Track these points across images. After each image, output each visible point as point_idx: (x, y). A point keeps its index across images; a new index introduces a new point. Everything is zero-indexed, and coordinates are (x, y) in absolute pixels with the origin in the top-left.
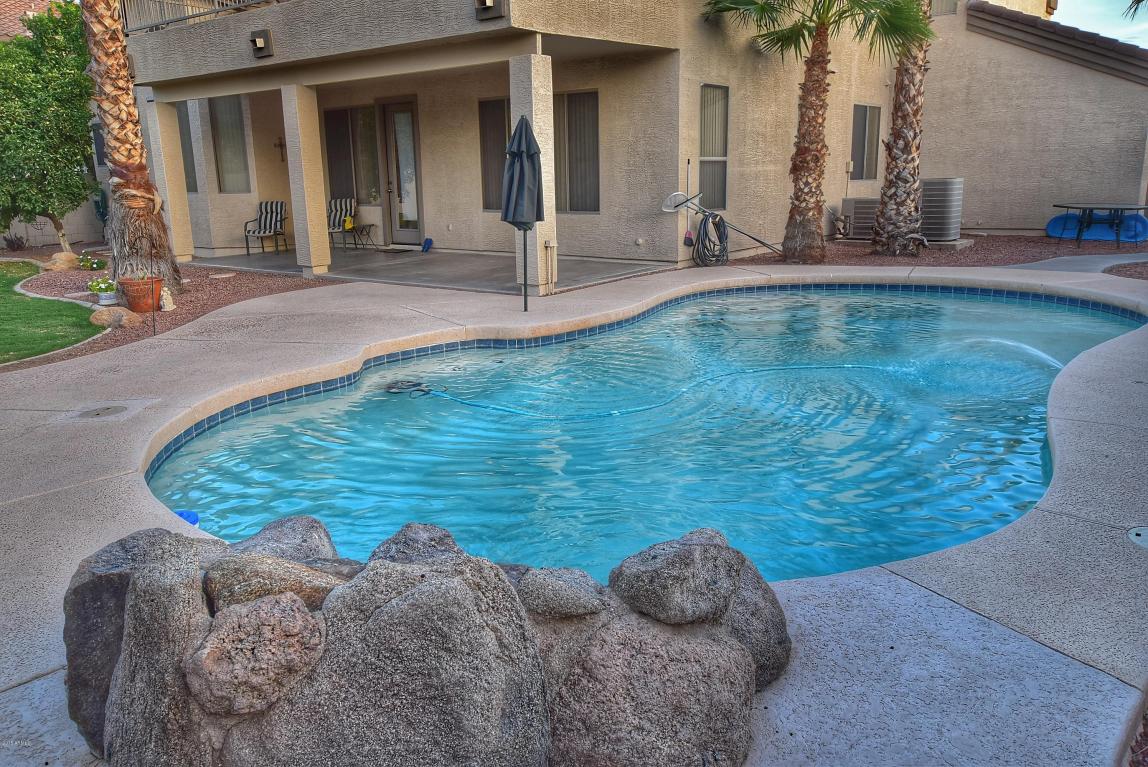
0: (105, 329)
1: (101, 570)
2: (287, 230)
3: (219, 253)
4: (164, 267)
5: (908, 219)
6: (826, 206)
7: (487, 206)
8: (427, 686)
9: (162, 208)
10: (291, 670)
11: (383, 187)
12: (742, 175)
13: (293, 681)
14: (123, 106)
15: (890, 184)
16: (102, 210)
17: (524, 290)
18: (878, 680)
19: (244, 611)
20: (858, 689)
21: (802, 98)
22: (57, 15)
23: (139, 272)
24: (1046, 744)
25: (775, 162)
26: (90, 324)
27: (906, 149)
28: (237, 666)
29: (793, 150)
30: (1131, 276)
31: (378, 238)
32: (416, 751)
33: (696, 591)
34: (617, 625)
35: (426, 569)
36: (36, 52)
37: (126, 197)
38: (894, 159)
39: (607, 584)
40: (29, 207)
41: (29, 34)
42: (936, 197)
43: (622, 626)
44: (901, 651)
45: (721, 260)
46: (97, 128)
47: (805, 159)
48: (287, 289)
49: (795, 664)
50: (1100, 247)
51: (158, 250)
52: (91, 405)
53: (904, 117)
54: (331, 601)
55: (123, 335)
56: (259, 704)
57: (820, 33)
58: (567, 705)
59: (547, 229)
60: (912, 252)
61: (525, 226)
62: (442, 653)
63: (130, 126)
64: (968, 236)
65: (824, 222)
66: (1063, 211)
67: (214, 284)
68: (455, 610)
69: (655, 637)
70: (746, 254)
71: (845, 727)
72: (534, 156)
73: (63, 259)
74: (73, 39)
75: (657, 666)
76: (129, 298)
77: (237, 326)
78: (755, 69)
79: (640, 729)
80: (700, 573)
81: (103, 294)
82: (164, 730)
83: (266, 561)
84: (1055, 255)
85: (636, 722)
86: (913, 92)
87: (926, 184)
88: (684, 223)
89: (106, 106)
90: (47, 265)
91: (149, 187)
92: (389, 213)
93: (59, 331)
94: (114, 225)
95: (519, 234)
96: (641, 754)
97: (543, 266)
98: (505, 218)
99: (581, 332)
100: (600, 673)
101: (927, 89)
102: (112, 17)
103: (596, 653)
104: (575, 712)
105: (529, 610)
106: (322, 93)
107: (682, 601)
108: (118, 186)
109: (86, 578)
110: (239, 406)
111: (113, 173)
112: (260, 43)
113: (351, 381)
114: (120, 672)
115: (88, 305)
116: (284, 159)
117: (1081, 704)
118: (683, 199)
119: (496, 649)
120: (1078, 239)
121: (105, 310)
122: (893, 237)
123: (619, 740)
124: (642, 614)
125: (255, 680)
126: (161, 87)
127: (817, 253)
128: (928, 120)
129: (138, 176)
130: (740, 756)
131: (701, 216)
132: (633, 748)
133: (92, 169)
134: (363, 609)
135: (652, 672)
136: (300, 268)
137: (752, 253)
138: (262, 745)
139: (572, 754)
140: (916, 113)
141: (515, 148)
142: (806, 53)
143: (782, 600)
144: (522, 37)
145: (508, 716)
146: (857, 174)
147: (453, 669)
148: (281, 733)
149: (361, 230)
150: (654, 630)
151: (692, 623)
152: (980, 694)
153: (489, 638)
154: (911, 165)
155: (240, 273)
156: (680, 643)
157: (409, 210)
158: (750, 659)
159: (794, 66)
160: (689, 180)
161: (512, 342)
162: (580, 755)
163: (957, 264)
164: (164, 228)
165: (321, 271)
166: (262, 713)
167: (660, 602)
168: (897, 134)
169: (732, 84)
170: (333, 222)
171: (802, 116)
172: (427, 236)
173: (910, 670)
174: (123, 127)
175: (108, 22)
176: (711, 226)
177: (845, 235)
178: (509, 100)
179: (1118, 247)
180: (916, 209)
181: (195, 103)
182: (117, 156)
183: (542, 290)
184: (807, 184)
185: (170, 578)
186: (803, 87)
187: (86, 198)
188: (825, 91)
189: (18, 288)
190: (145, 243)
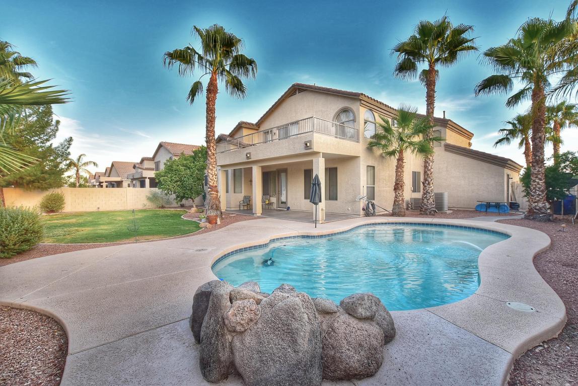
0: (202, 228)
1: (203, 290)
2: (251, 203)
3: (232, 209)
4: (219, 213)
5: (431, 204)
6: (405, 200)
7: (305, 198)
8: (288, 329)
9: (220, 197)
10: (251, 320)
11: (277, 193)
12: (379, 190)
13: (251, 324)
14: (213, 171)
15: (424, 194)
16: (204, 197)
17: (316, 222)
18: (424, 344)
19: (240, 302)
20: (418, 346)
21: (396, 169)
22: (200, 149)
23: (212, 213)
24: (479, 369)
25: (389, 187)
26: (199, 227)
27: (429, 184)
28: (238, 318)
29: (394, 184)
30: (504, 223)
31: (275, 206)
32: (284, 348)
33: (365, 309)
34: (342, 317)
35: (289, 295)
36: (194, 158)
37: (211, 194)
38: (425, 187)
39: (339, 305)
40: (187, 196)
41: (193, 154)
42: (439, 198)
43: (344, 317)
44: (431, 335)
45: (373, 215)
46: (206, 176)
47: (398, 186)
49: (397, 337)
50: (493, 214)
51: (218, 208)
52: (199, 248)
53: (428, 175)
54: (262, 303)
55: (207, 230)
56: (243, 329)
57: (401, 152)
58: (327, 340)
59: (322, 205)
60: (433, 214)
61: (316, 204)
62: (293, 319)
63: (214, 176)
64: (451, 210)
65: (405, 205)
66: (480, 203)
67: (230, 217)
68: (297, 307)
69: (353, 322)
70: (381, 213)
71: (413, 358)
72: (319, 185)
73: (194, 210)
74: (203, 155)
75: (354, 331)
76: (209, 220)
77: (236, 229)
78: (382, 162)
79: (349, 350)
80: (367, 303)
81: (203, 219)
82: (217, 334)
83: (245, 291)
84: (479, 216)
85: (347, 347)
86: (430, 168)
87: (436, 194)
88: (362, 204)
89: (210, 171)
90: (190, 211)
91: (217, 192)
92: (278, 199)
93: (191, 229)
94: (207, 201)
95: (314, 206)
96: (349, 358)
97: (321, 215)
98: (311, 202)
99: (332, 234)
100: (337, 331)
101: (435, 167)
102: (214, 150)
103: (336, 324)
104: (329, 342)
105: (317, 310)
106: (263, 167)
107: (361, 311)
108: (210, 191)
109: (199, 292)
110: (236, 251)
111: (209, 188)
112: (248, 155)
113: (266, 245)
114: (206, 318)
115: (199, 222)
116: (251, 184)
117: (491, 357)
118: (361, 197)
119: (307, 320)
120: (486, 211)
121: (203, 223)
122: (426, 209)
123: (342, 352)
124: (349, 314)
125: (242, 322)
126: (222, 166)
127: (403, 214)
128: (434, 176)
129: (215, 189)
130: (380, 363)
131: (367, 202)
132: (346, 355)
133: (203, 187)
134: (271, 305)
135: (352, 332)
136: (253, 214)
137: (383, 213)
138: (242, 342)
139: (328, 356)
140: (431, 174)
141: (314, 183)
142: (397, 157)
143: (393, 317)
144: (317, 153)
145: (310, 340)
146: (414, 191)
147: (295, 325)
148: (248, 339)
149: (271, 204)
150: (353, 319)
151: (364, 319)
152: (457, 351)
153: (306, 316)
154: (430, 189)
155: (238, 214)
156: (361, 325)
157: (283, 199)
158: (382, 332)
159: (394, 161)
160: (364, 192)
161: (312, 236)
162: (330, 356)
163: (447, 218)
164: (220, 202)
165: (259, 215)
166: (243, 332)
167: (355, 311)
168: (426, 180)
169: (376, 166)
170: (263, 201)
171: (397, 174)
172: (288, 206)
173: (434, 342)
175: (212, 151)
176: (370, 205)
177: (412, 209)
178: (312, 170)
179: (499, 214)
180: (433, 201)
181: (230, 170)
182: (210, 184)
183: (320, 222)
184: (399, 193)
185: (222, 292)
186: (397, 166)
187: (201, 194)
188: (403, 167)
189: (182, 217)
190: (215, 206)
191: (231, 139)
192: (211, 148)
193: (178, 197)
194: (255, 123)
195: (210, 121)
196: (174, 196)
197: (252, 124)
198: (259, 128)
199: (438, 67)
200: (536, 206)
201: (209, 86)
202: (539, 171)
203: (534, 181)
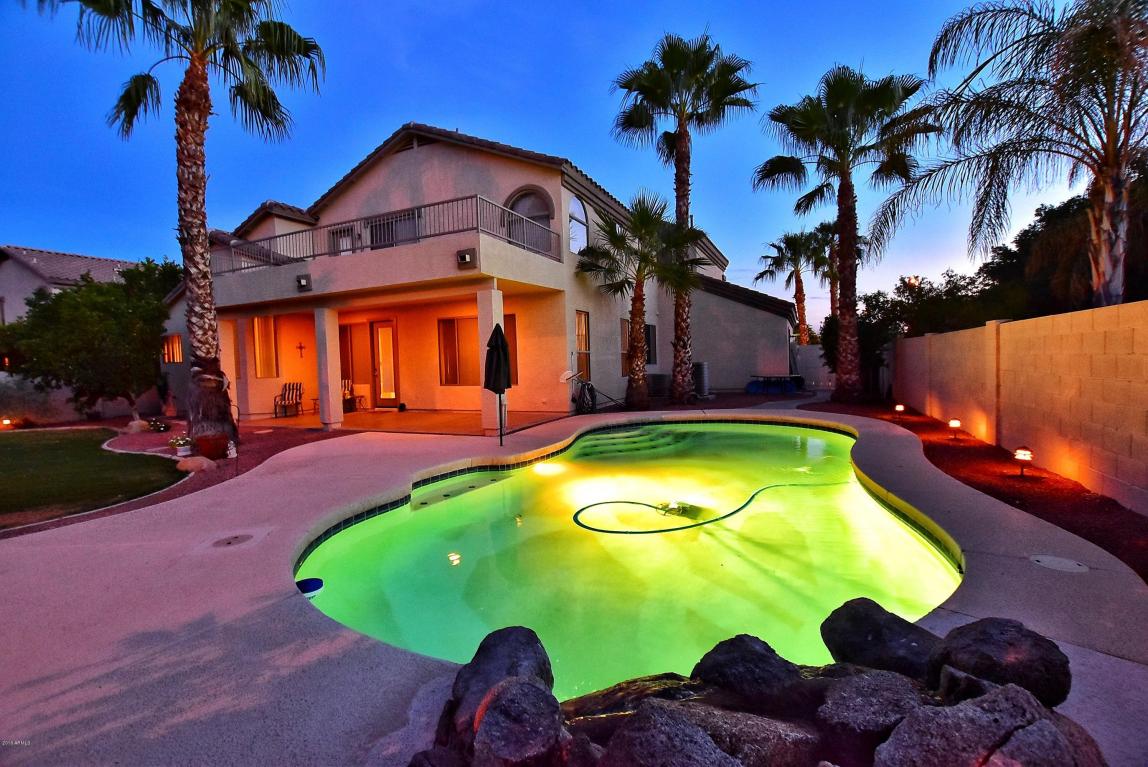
0: (188, 473)
4: (227, 428)
5: (688, 384)
9: (228, 387)
11: (371, 373)
12: (597, 361)
14: (206, 320)
15: (677, 365)
17: (500, 432)
22: (142, 269)
26: (177, 470)
27: (685, 346)
31: (367, 404)
37: (204, 380)
38: (678, 352)
41: (122, 281)
42: (698, 372)
45: (593, 410)
47: (635, 351)
48: (318, 439)
51: (223, 416)
52: (220, 536)
53: (682, 330)
57: (638, 285)
61: (500, 391)
63: (210, 333)
64: (713, 393)
67: (260, 438)
70: (604, 406)
73: (137, 424)
76: (203, 449)
78: (601, 303)
81: (182, 448)
86: (685, 317)
87: (694, 365)
88: (572, 388)
90: (125, 430)
91: (220, 373)
92: (374, 388)
95: (496, 395)
101: (692, 315)
102: (205, 264)
108: (198, 373)
111: (194, 364)
112: (303, 282)
115: (170, 456)
118: (570, 375)
121: (186, 460)
122: (681, 394)
127: (645, 404)
128: (693, 331)
129: (212, 365)
131: (580, 385)
136: (322, 425)
137: (607, 405)
140: (687, 327)
141: (494, 343)
142: (632, 295)
144: (484, 281)
149: (355, 399)
154: (687, 355)
155: (276, 430)
160: (572, 366)
164: (228, 401)
168: (678, 339)
169: (591, 311)
171: (633, 328)
174: (205, 334)
175: (201, 267)
176: (586, 390)
180: (691, 378)
182: (199, 353)
184: (637, 365)
186: (632, 312)
189: (105, 446)
190: (214, 411)
191: (240, 242)
192: (198, 258)
193: (79, 393)
194: (305, 208)
195: (191, 186)
196: (67, 392)
197: (300, 211)
198: (317, 219)
199: (692, 130)
200: (848, 379)
201: (182, 91)
202: (850, 322)
203: (845, 339)
